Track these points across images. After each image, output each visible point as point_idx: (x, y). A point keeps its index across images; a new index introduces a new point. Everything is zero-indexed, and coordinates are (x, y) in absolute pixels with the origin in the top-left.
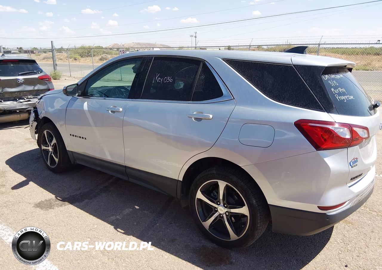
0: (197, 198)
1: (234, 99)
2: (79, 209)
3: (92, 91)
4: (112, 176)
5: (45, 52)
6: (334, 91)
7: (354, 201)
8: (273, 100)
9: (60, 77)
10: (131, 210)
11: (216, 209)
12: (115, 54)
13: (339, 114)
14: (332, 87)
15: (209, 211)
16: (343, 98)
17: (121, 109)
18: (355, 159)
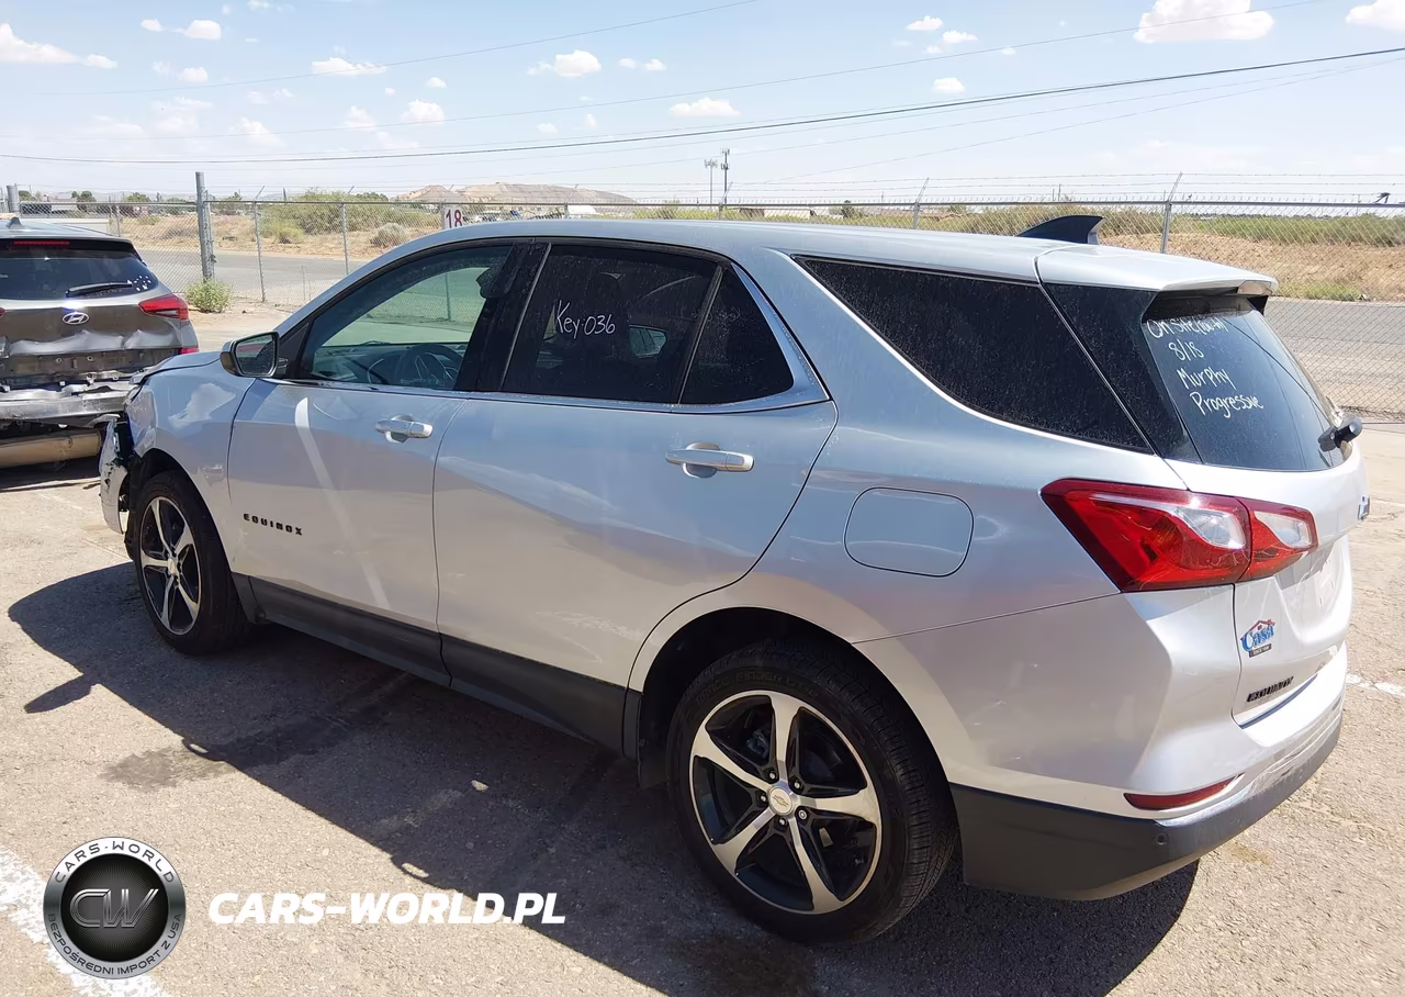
0: (696, 756)
1: (831, 399)
2: (267, 790)
3: (331, 358)
4: (392, 672)
5: (175, 212)
6: (1186, 379)
7: (1260, 777)
8: (969, 406)
9: (224, 302)
10: (458, 794)
11: (763, 798)
12: (429, 224)
13: (1203, 463)
14: (1180, 365)
15: (738, 803)
16: (1219, 403)
17: (428, 429)
18: (1264, 626)
